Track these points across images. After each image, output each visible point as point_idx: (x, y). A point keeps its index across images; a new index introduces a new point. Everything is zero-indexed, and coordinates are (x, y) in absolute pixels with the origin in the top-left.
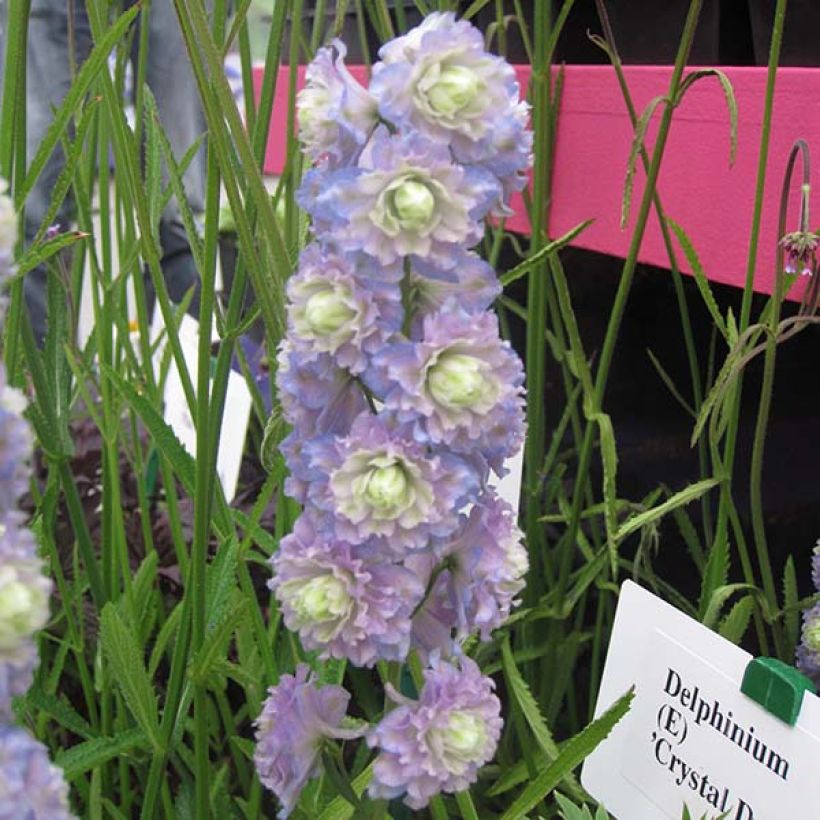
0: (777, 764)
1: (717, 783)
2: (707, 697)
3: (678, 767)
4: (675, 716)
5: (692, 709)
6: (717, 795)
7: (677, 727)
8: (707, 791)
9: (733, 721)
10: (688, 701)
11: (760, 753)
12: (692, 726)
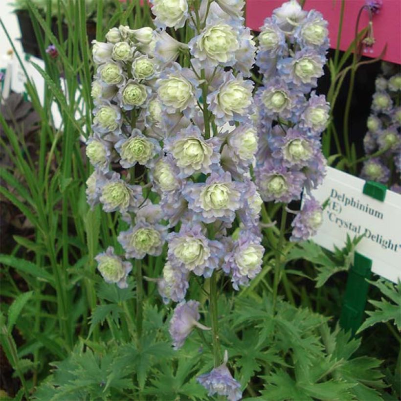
0: (379, 215)
1: (355, 224)
2: (349, 196)
3: (339, 221)
4: (336, 205)
5: (343, 201)
6: (356, 229)
7: (338, 208)
8: (352, 227)
9: (360, 203)
10: (341, 199)
11: (372, 212)
12: (343, 207)
